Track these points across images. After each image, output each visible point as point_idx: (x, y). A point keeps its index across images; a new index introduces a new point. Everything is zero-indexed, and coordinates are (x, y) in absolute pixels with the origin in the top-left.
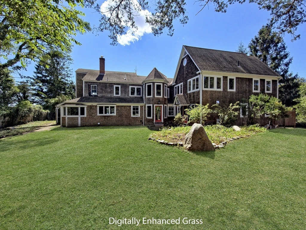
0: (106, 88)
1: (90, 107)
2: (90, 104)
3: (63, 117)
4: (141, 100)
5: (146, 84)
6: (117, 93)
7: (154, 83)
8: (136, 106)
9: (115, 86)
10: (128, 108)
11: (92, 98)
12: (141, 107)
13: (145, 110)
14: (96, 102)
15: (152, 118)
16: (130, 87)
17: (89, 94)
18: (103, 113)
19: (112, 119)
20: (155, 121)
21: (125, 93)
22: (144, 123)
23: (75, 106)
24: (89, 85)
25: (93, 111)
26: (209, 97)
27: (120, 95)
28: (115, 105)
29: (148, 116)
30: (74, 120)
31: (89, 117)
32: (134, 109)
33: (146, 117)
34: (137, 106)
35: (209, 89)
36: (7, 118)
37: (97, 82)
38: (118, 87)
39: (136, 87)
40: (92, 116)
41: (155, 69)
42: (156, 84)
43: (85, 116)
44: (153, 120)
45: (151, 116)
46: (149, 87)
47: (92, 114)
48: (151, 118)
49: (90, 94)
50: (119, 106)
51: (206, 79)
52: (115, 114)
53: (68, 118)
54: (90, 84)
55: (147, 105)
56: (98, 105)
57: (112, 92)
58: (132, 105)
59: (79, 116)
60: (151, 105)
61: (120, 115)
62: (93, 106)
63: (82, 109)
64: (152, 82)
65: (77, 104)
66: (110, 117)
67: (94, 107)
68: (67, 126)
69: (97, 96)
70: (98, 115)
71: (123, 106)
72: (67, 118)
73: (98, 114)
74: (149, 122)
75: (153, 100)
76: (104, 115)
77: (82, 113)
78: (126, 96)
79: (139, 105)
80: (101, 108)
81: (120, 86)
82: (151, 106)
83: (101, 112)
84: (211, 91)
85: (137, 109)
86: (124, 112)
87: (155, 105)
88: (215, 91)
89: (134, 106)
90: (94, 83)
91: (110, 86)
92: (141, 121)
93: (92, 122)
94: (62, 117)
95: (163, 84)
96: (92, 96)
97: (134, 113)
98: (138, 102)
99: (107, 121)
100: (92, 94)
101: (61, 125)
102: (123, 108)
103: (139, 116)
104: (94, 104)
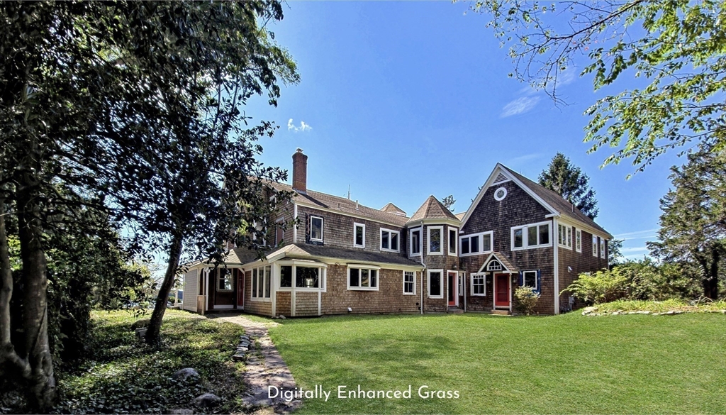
0: (339, 227)
1: (334, 269)
2: (333, 261)
3: (278, 290)
5: (425, 227)
6: (359, 241)
7: (445, 227)
9: (356, 224)
10: (398, 276)
12: (418, 273)
13: (425, 281)
14: (345, 257)
15: (442, 298)
16: (382, 229)
17: (306, 236)
18: (358, 285)
19: (372, 298)
20: (448, 305)
21: (373, 243)
22: (422, 308)
24: (307, 217)
25: (338, 278)
26: (562, 259)
27: (363, 246)
28: (379, 268)
29: (432, 293)
30: (311, 300)
31: (331, 292)
32: (406, 278)
33: (427, 295)
34: (411, 271)
35: (562, 246)
37: (322, 211)
38: (362, 228)
39: (390, 231)
40: (337, 290)
43: (324, 289)
44: (444, 300)
45: (439, 294)
47: (338, 285)
48: (441, 296)
49: (308, 237)
50: (384, 270)
52: (377, 289)
53: (297, 293)
54: (308, 213)
55: (429, 271)
56: (349, 264)
57: (349, 237)
58: (405, 269)
59: (320, 290)
60: (440, 271)
61: (384, 290)
62: (340, 267)
64: (442, 225)
66: (370, 293)
67: (341, 269)
68: (293, 313)
69: (322, 244)
70: (348, 289)
71: (390, 270)
72: (294, 295)
73: (349, 287)
74: (434, 305)
75: (444, 261)
76: (360, 288)
78: (375, 249)
79: (414, 270)
80: (354, 273)
81: (363, 226)
82: (439, 274)
83: (354, 282)
84: (564, 249)
85: (411, 279)
86: (393, 285)
87: (449, 271)
89: (407, 271)
90: (317, 211)
91: (346, 222)
92: (417, 304)
93: (338, 305)
94: (277, 292)
96: (312, 242)
97: (406, 287)
99: (364, 304)
100: (312, 239)
101: (274, 312)
102: (390, 274)
103: (414, 293)
104: (342, 262)
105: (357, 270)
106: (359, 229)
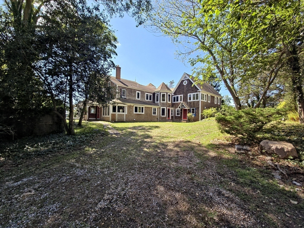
0: (131, 93)
2: (129, 104)
3: (112, 113)
5: (160, 93)
6: (138, 97)
7: (167, 93)
9: (137, 92)
10: (151, 109)
13: (160, 111)
16: (146, 93)
17: (121, 96)
20: (167, 119)
21: (143, 98)
22: (159, 120)
25: (131, 110)
27: (140, 99)
28: (144, 106)
29: (162, 115)
30: (122, 117)
31: (128, 114)
33: (160, 116)
34: (155, 108)
37: (126, 87)
39: (149, 94)
43: (126, 113)
44: (166, 117)
47: (131, 112)
48: (165, 116)
50: (146, 107)
52: (143, 113)
53: (118, 114)
54: (121, 88)
55: (161, 108)
56: (135, 105)
57: (135, 96)
58: (153, 107)
61: (146, 114)
62: (131, 106)
66: (141, 115)
68: (117, 121)
69: (126, 98)
70: (134, 113)
74: (163, 119)
75: (166, 104)
76: (138, 113)
78: (144, 100)
80: (136, 108)
81: (140, 92)
82: (164, 109)
83: (136, 111)
85: (155, 110)
86: (149, 112)
87: (167, 108)
91: (134, 91)
92: (157, 118)
93: (131, 118)
96: (122, 98)
99: (139, 118)
101: (110, 120)
102: (148, 108)
103: (156, 115)
104: (132, 104)
106: (138, 94)
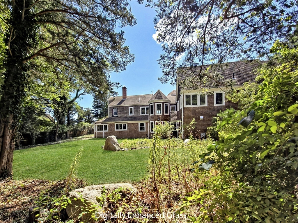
0: (123, 110)
1: (110, 125)
2: (110, 123)
4: (146, 118)
6: (131, 112)
7: (154, 103)
8: (142, 123)
9: (129, 108)
10: (136, 125)
11: (114, 118)
12: (147, 123)
13: (149, 126)
14: (114, 121)
21: (137, 113)
22: (149, 136)
23: (101, 124)
24: (112, 109)
25: (112, 127)
26: (191, 113)
27: (133, 115)
28: (126, 123)
30: (101, 134)
32: (141, 125)
33: (150, 131)
35: (191, 106)
36: (72, 132)
37: (117, 107)
38: (132, 109)
39: (145, 107)
40: (112, 131)
41: (159, 91)
42: (156, 104)
43: (108, 131)
46: (152, 106)
47: (112, 129)
48: (153, 132)
49: (113, 115)
50: (129, 123)
51: (188, 97)
52: (127, 130)
55: (150, 122)
57: (127, 113)
58: (139, 122)
59: (104, 131)
60: (153, 122)
61: (130, 130)
62: (112, 124)
63: (106, 127)
65: (102, 123)
66: (124, 132)
68: (97, 137)
69: (117, 116)
73: (116, 130)
75: (154, 117)
76: (119, 130)
77: (106, 129)
78: (138, 115)
79: (144, 122)
80: (117, 125)
83: (117, 128)
84: (194, 107)
85: (144, 125)
86: (134, 128)
87: (155, 122)
88: (198, 107)
89: (141, 123)
90: (115, 107)
91: (126, 108)
92: (146, 135)
94: (95, 132)
95: (163, 103)
97: (141, 129)
98: (144, 120)
99: (121, 135)
100: (114, 115)
102: (132, 125)
103: (145, 131)
104: (113, 122)
105: (122, 124)
106: (131, 109)
